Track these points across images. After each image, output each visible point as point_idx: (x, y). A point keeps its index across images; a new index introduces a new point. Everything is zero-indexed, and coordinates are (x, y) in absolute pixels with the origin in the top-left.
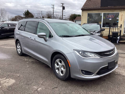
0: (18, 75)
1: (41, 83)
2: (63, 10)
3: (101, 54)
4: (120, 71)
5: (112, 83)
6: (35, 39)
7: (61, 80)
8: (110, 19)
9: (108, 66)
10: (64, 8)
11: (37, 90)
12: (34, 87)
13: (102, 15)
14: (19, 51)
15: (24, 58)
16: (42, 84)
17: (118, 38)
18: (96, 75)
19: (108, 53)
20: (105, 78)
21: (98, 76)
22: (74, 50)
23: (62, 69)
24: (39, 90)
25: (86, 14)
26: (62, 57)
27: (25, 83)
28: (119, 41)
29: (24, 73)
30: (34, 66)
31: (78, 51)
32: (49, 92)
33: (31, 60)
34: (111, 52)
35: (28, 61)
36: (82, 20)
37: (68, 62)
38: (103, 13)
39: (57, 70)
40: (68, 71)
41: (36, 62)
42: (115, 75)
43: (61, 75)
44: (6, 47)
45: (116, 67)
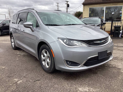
0: (4, 68)
1: (25, 75)
2: (67, 8)
3: (89, 43)
4: (116, 64)
5: (104, 76)
6: (24, 30)
7: (47, 73)
8: (113, 13)
9: (98, 56)
10: (68, 6)
11: (16, 83)
12: (15, 79)
13: (104, 9)
14: (13, 44)
15: (17, 52)
16: (24, 77)
17: (121, 32)
18: (83, 67)
19: (99, 42)
20: (97, 71)
21: (86, 67)
22: (58, 38)
23: (48, 60)
24: (19, 82)
25: (88, 8)
26: (47, 47)
27: (7, 75)
28: (122, 35)
29: (10, 65)
30: (24, 59)
31: (63, 39)
32: (29, 85)
33: (23, 54)
34: (103, 41)
35: (20, 55)
36: (84, 15)
37: (52, 52)
38: (105, 7)
39: (43, 62)
40: (53, 62)
41: (27, 56)
42: (109, 67)
43: (47, 67)
44: (4, 42)
45: (111, 59)
